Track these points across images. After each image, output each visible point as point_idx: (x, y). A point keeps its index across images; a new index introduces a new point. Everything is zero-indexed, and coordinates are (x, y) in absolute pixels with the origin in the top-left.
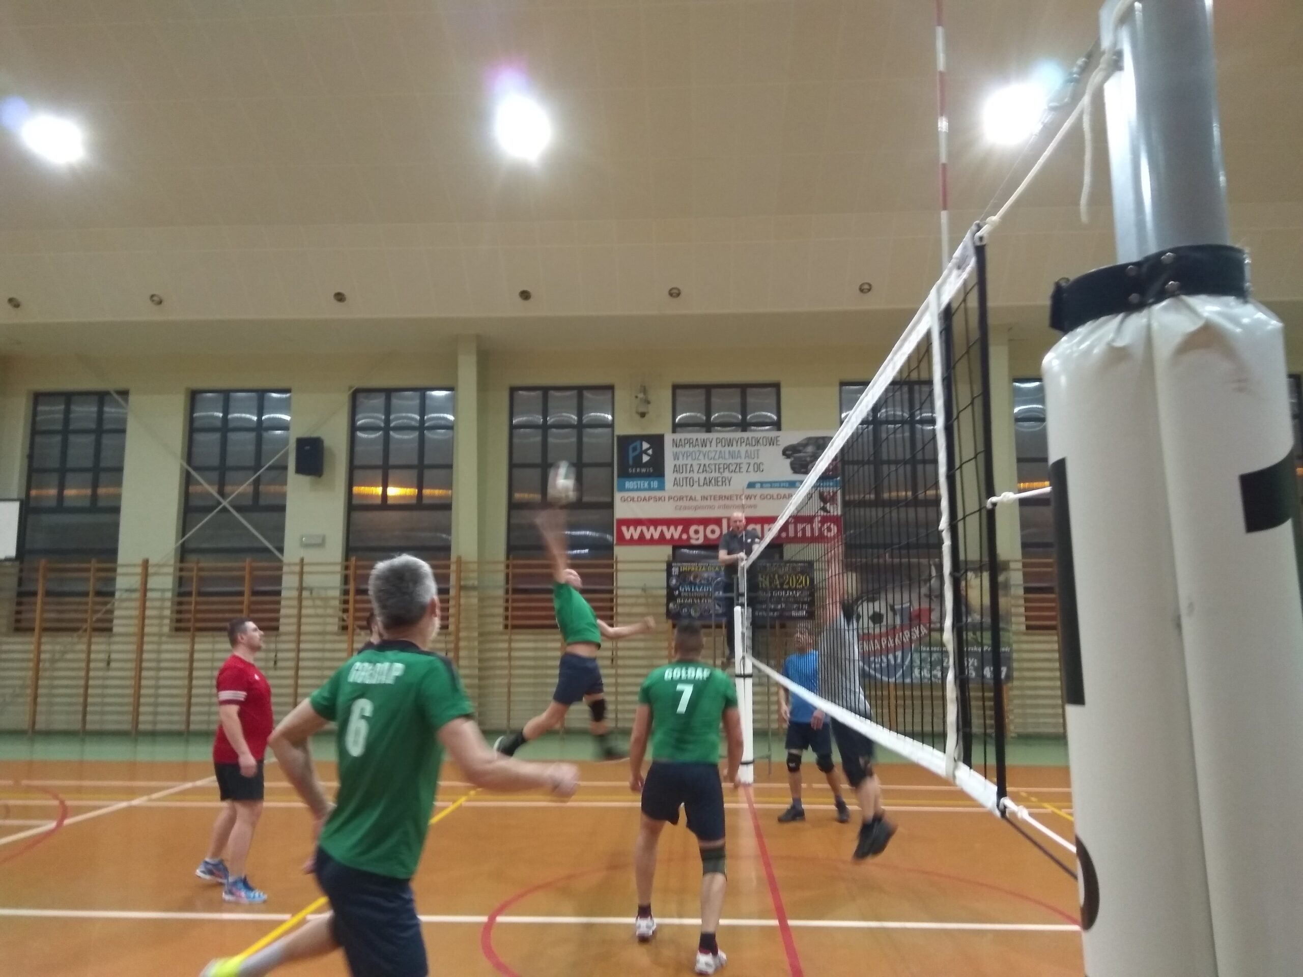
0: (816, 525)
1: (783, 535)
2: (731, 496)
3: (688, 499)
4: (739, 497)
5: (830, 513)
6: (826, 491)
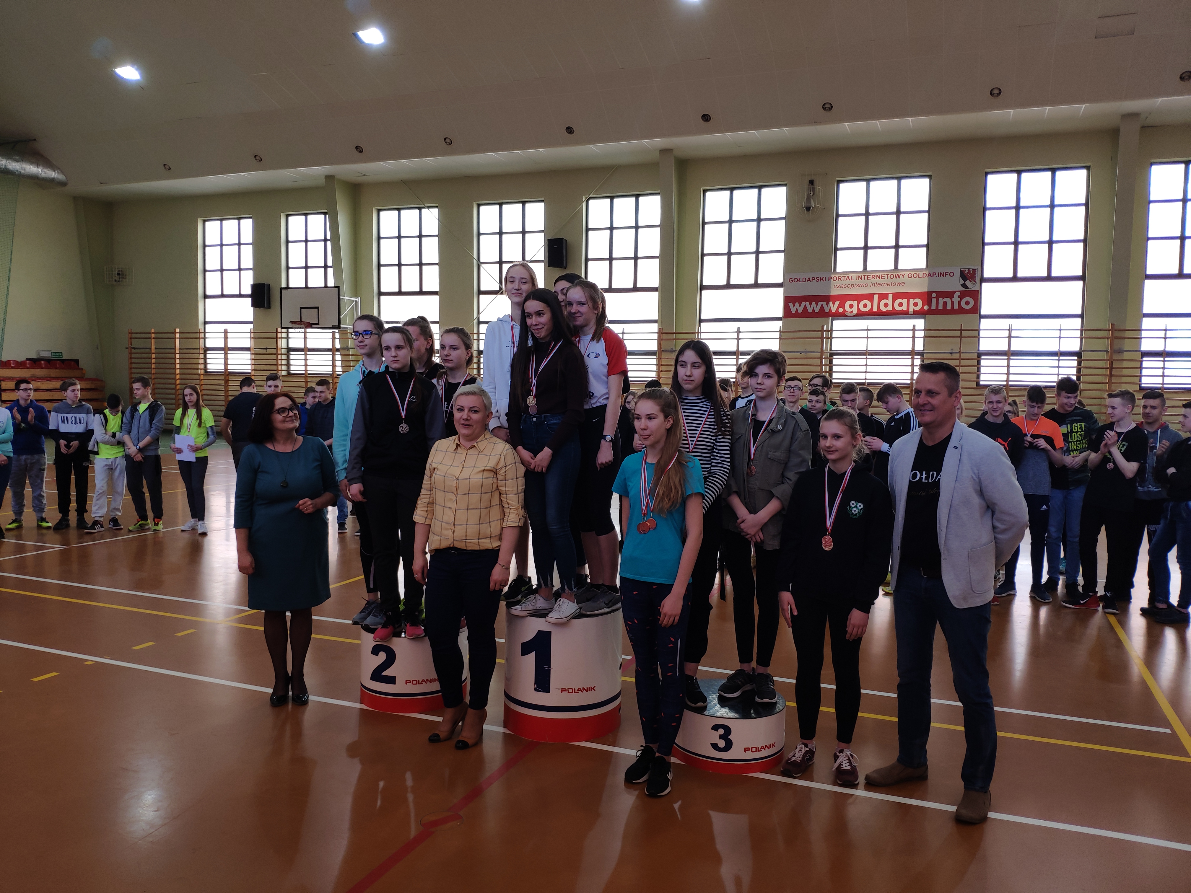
0: (956, 299)
1: (926, 308)
2: (882, 275)
3: (845, 279)
4: (889, 276)
5: (969, 288)
6: (966, 270)
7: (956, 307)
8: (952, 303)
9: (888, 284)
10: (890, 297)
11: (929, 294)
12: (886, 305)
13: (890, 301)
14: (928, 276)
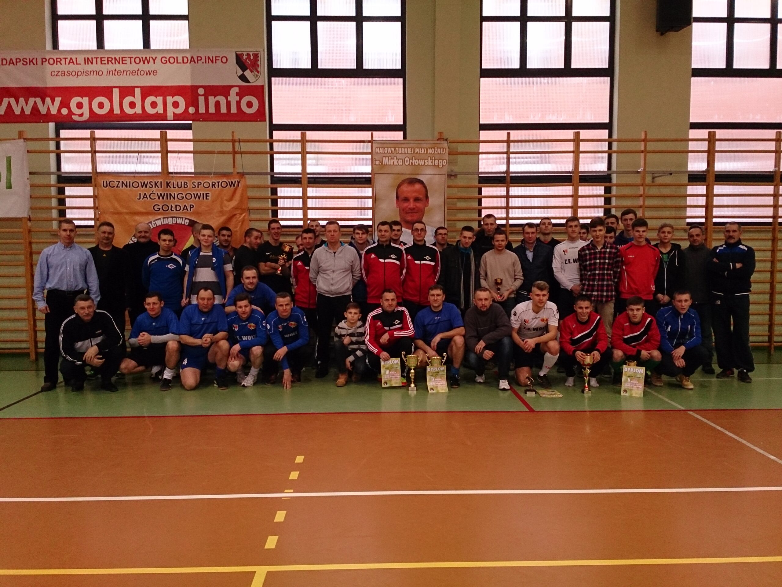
0: (233, 98)
1: (191, 110)
2: (122, 58)
3: (67, 62)
4: (133, 60)
5: (249, 82)
6: (245, 53)
7: (234, 110)
8: (228, 104)
9: (132, 73)
10: (138, 92)
11: (194, 88)
12: (132, 105)
13: (138, 99)
14: (191, 61)
